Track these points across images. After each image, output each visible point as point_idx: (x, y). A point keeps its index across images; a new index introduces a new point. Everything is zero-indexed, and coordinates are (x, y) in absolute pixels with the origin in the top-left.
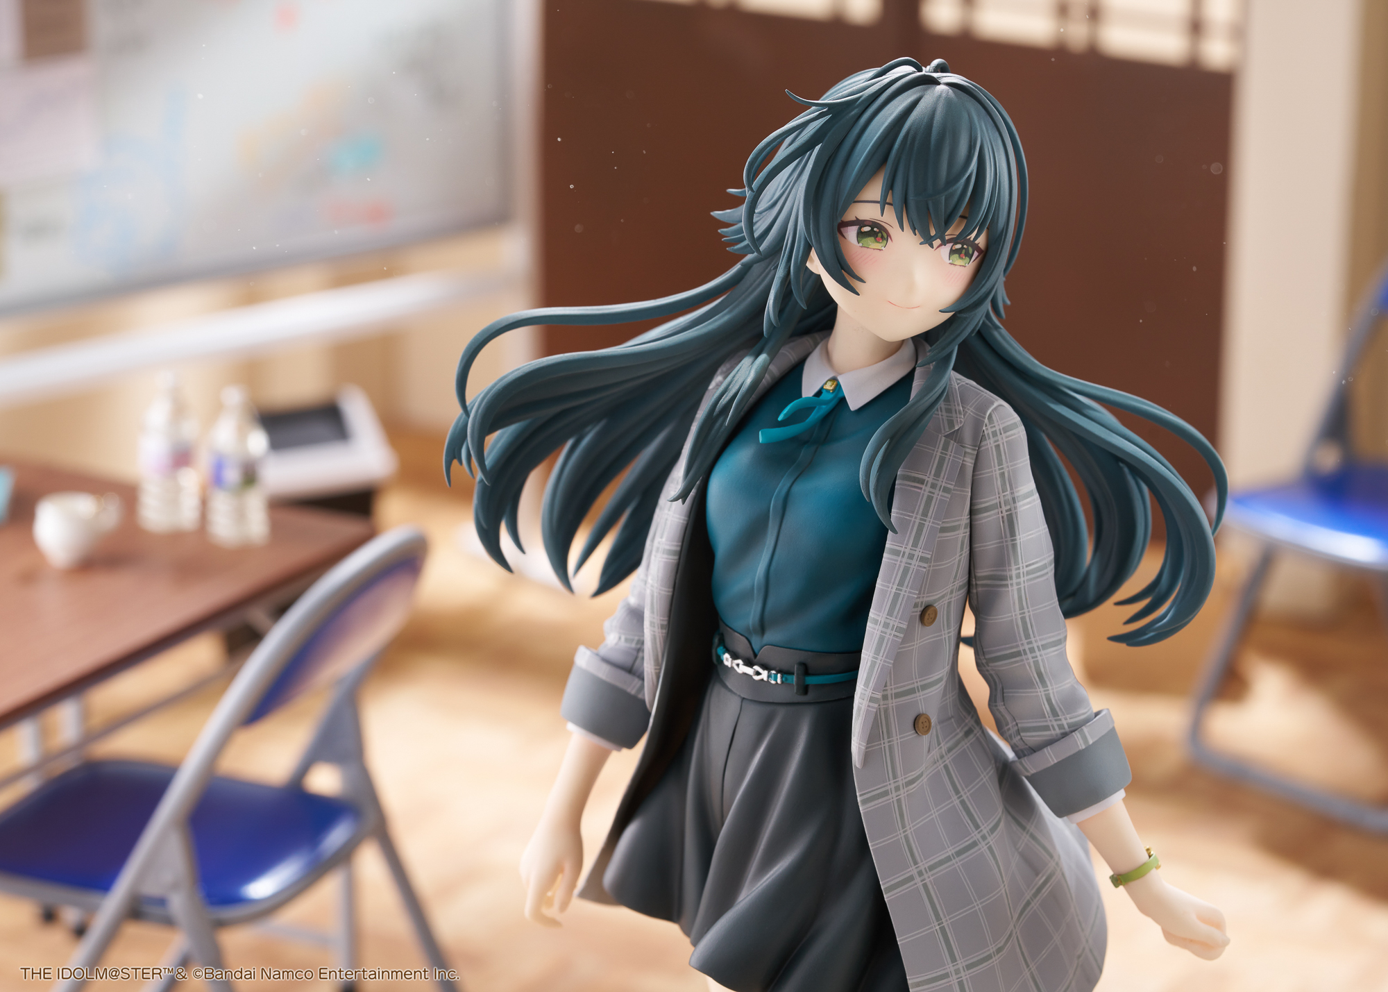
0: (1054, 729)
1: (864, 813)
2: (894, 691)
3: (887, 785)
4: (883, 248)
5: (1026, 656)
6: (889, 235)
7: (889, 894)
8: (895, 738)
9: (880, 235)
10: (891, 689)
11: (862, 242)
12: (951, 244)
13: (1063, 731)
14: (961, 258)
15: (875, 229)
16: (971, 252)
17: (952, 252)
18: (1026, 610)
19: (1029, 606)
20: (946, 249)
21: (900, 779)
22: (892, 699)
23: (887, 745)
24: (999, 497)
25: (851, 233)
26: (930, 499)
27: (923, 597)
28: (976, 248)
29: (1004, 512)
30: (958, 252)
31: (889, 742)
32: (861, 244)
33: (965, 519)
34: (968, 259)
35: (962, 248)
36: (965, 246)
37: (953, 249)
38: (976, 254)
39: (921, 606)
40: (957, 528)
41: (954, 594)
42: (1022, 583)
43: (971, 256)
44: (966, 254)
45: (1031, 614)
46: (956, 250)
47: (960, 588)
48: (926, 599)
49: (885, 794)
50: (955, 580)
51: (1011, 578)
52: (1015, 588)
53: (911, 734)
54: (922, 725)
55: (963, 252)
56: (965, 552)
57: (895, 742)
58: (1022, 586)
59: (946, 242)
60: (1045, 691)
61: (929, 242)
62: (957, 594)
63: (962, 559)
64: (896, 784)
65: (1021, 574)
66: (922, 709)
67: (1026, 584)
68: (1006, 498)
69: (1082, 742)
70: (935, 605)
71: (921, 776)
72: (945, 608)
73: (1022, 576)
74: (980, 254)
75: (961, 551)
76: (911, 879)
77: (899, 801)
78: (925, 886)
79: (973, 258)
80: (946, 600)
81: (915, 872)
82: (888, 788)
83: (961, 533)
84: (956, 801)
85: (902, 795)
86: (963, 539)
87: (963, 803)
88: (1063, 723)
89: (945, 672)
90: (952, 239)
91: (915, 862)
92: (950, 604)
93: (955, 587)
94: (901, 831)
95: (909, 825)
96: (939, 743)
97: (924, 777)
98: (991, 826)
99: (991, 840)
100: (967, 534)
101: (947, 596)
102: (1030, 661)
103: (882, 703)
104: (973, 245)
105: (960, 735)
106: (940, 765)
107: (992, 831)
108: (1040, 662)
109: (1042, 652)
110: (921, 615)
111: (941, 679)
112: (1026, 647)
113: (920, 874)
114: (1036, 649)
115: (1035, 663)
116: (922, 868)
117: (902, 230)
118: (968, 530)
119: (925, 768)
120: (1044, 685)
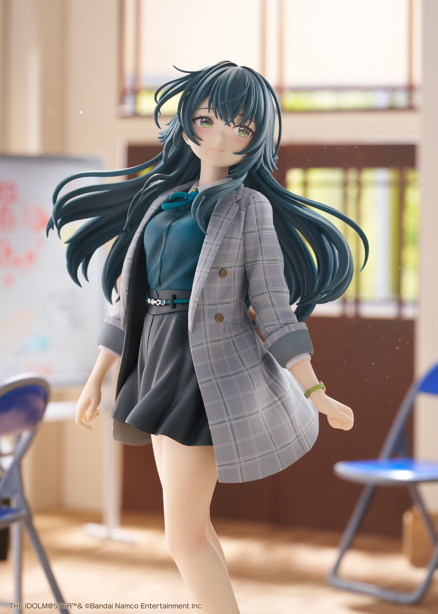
0: (277, 325)
1: (192, 352)
2: (207, 303)
3: (202, 341)
4: (210, 127)
5: (266, 294)
6: (213, 122)
7: (201, 385)
8: (206, 322)
9: (209, 122)
10: (206, 302)
11: (202, 125)
12: (239, 127)
13: (281, 326)
14: (244, 134)
15: (207, 120)
16: (248, 132)
17: (240, 131)
18: (267, 276)
19: (268, 274)
21: (208, 339)
22: (206, 306)
23: (203, 324)
24: (255, 228)
26: (222, 222)
27: (220, 265)
28: (251, 130)
29: (257, 234)
31: (204, 323)
32: (202, 126)
33: (240, 236)
34: (247, 135)
36: (245, 129)
37: (240, 129)
38: (251, 133)
39: (220, 269)
40: (237, 239)
41: (237, 268)
42: (265, 264)
43: (248, 134)
44: (246, 133)
45: (269, 277)
46: (242, 130)
47: (240, 266)
48: (222, 266)
49: (202, 344)
50: (236, 262)
51: (260, 261)
52: (262, 265)
53: (214, 321)
54: (219, 318)
55: (245, 131)
56: (241, 250)
57: (207, 323)
58: (265, 265)
59: (236, 124)
60: (274, 309)
61: (228, 124)
62: (238, 268)
63: (240, 253)
64: (207, 341)
65: (264, 260)
66: (220, 312)
67: (267, 265)
68: (258, 228)
69: (288, 330)
70: (227, 269)
71: (219, 340)
72: (233, 273)
73: (265, 261)
74: (253, 133)
75: (238, 249)
76: (211, 380)
77: (208, 348)
78: (217, 384)
79: (250, 135)
80: (233, 269)
81: (213, 378)
82: (203, 342)
83: (239, 241)
84: (236, 355)
85: (209, 346)
86: (240, 244)
87: (239, 356)
88: (281, 323)
89: (232, 300)
90: (239, 124)
91: (214, 374)
92: (235, 271)
93: (237, 265)
94: (208, 360)
95: (213, 359)
96: (231, 331)
97: (221, 342)
98: (250, 366)
99: (250, 371)
100: (242, 243)
101: (233, 267)
102: (268, 296)
103: (202, 307)
104: (249, 129)
105: (242, 331)
106: (230, 340)
107: (251, 368)
108: (272, 297)
109: (273, 293)
110: (220, 272)
111: (230, 302)
112: (266, 291)
113: (216, 379)
114: (270, 292)
115: (270, 297)
116: (217, 377)
117: (217, 119)
118: (242, 241)
119: (222, 338)
120: (274, 307)
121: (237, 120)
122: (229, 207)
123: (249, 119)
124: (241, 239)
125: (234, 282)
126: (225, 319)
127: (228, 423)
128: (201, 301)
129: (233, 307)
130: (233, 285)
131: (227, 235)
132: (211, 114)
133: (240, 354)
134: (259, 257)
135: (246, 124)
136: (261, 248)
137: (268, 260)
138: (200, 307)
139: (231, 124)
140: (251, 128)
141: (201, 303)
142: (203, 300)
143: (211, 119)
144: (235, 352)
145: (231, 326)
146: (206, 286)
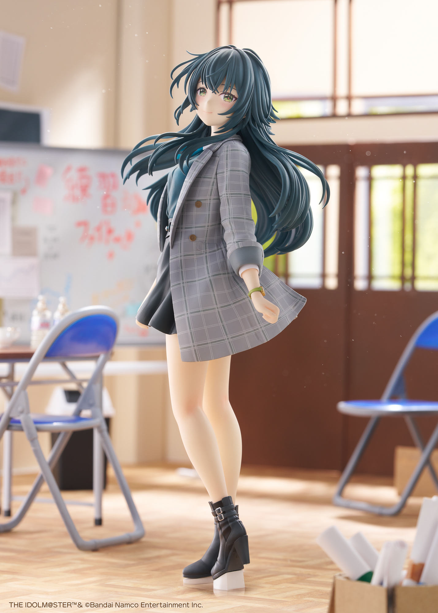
1: (170, 263)
2: (185, 227)
3: (178, 255)
4: (205, 95)
6: (206, 91)
7: (172, 288)
8: (182, 240)
12: (224, 94)
13: (234, 244)
14: (228, 99)
15: (203, 90)
16: (232, 98)
17: (225, 97)
20: (223, 96)
21: (182, 253)
22: (184, 229)
23: (179, 242)
24: (225, 170)
25: (199, 92)
26: (197, 166)
28: (234, 96)
29: (226, 174)
32: (200, 95)
33: (214, 176)
34: (231, 100)
35: (228, 96)
38: (234, 99)
39: (196, 201)
40: (211, 178)
41: (211, 201)
42: (229, 197)
43: (232, 99)
44: (230, 98)
47: (214, 199)
48: (197, 199)
49: (177, 257)
50: (211, 195)
51: (225, 195)
52: (226, 198)
53: (188, 240)
54: (193, 238)
55: (229, 97)
56: (215, 187)
57: (182, 242)
58: (229, 198)
59: (220, 93)
60: (232, 231)
61: (214, 92)
62: (213, 201)
63: (213, 189)
64: (181, 255)
65: (228, 194)
66: (194, 233)
67: (230, 197)
68: (227, 170)
69: (237, 246)
70: (201, 201)
71: (192, 255)
72: (208, 205)
74: (236, 99)
75: (212, 186)
76: (180, 284)
77: (181, 260)
78: (184, 287)
79: (233, 100)
80: (208, 202)
81: (181, 282)
83: (212, 180)
84: (205, 266)
85: (182, 259)
86: (214, 182)
87: (207, 267)
88: (235, 241)
89: (207, 225)
90: (222, 92)
91: (183, 280)
92: (210, 203)
93: (212, 198)
94: (180, 270)
95: (184, 268)
96: (206, 249)
97: (194, 256)
98: (214, 274)
99: (211, 278)
100: (215, 181)
101: (208, 200)
102: (228, 221)
103: (180, 230)
104: (232, 95)
105: (216, 249)
106: (204, 255)
107: (213, 276)
108: (231, 222)
109: (233, 219)
110: (195, 204)
111: (204, 227)
112: (228, 217)
113: (183, 283)
114: (231, 218)
115: (230, 222)
116: (185, 282)
117: (208, 89)
118: (216, 180)
119: (195, 253)
120: (232, 229)
121: (221, 89)
122: (206, 154)
123: (230, 87)
124: (214, 178)
125: (209, 211)
126: (198, 239)
127: (186, 316)
128: (181, 225)
129: (207, 230)
130: (208, 213)
131: (202, 176)
132: (204, 86)
133: (208, 265)
134: (224, 192)
135: (229, 91)
136: (226, 184)
137: (231, 194)
138: (179, 230)
139: (216, 92)
140: (234, 95)
141: (181, 227)
142: (182, 224)
143: (205, 90)
144: (206, 264)
145: (207, 245)
146: (185, 214)
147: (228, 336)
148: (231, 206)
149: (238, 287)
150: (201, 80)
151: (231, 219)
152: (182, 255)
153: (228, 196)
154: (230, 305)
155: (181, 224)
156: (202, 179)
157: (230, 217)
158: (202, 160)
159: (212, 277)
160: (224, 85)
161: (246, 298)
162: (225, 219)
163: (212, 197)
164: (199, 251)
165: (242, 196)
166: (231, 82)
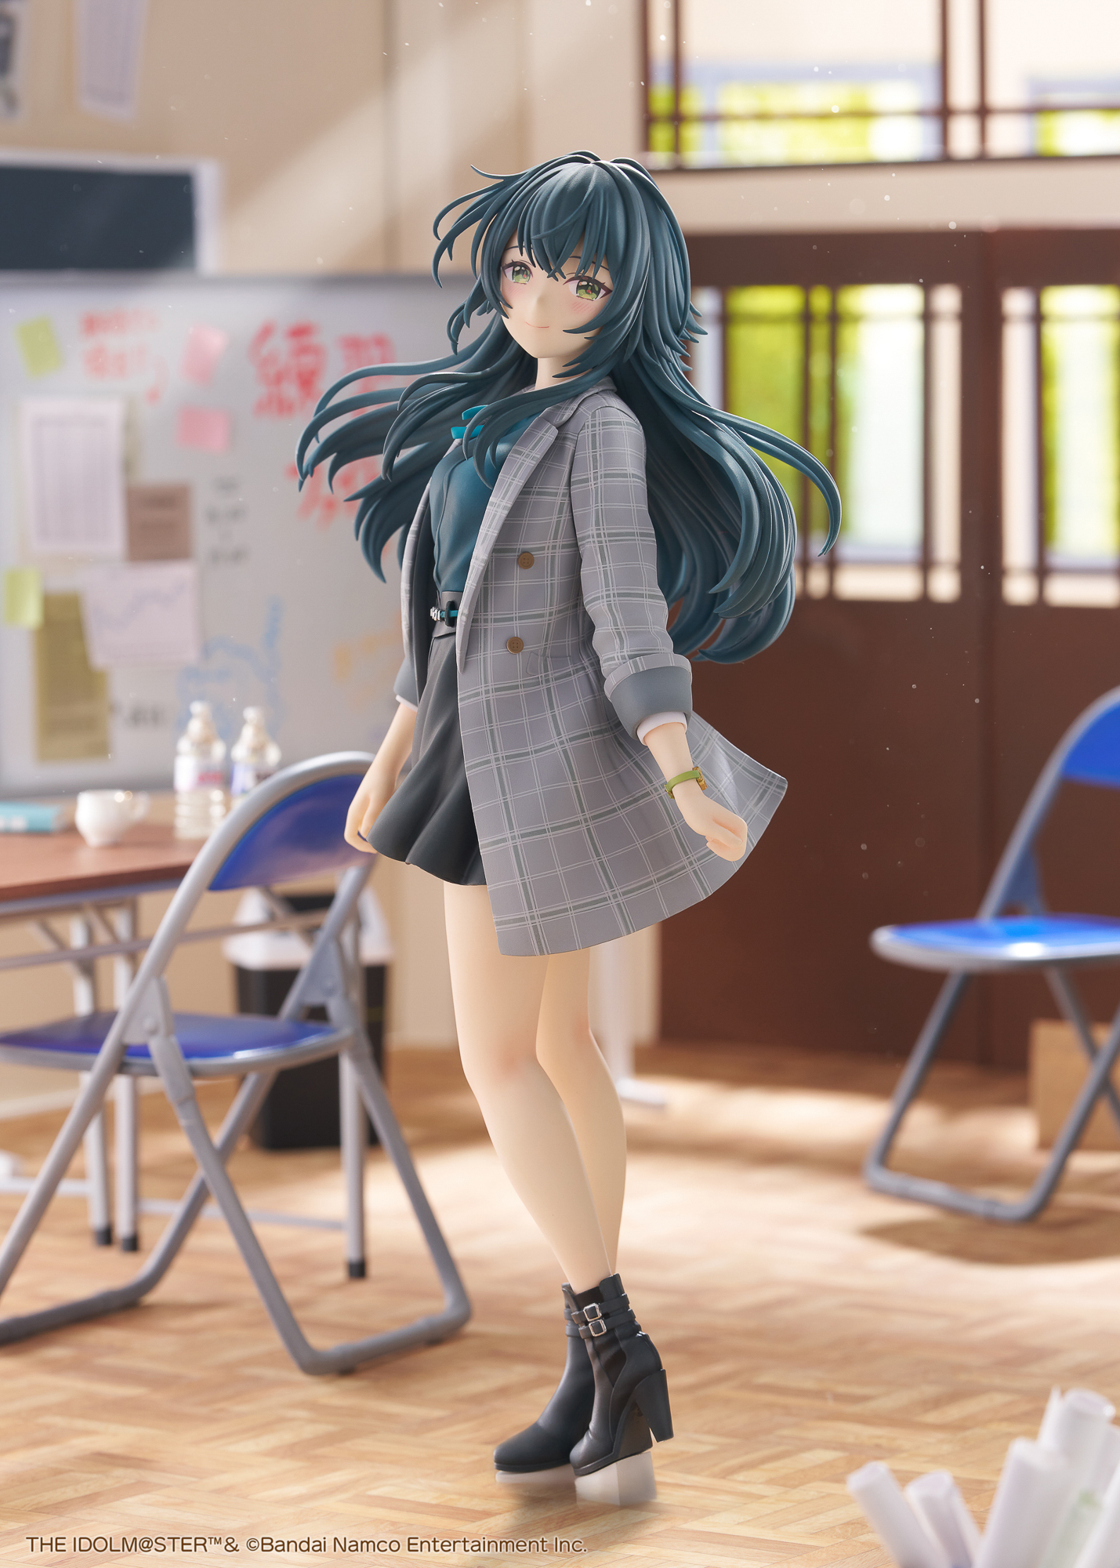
1: (460, 708)
2: (493, 617)
3: (479, 688)
4: (525, 282)
5: (603, 600)
6: (531, 273)
7: (469, 772)
8: (489, 652)
9: (526, 272)
10: (491, 615)
12: (576, 281)
13: (624, 661)
14: (589, 294)
15: (523, 269)
16: (597, 289)
17: (579, 287)
18: (607, 565)
19: (611, 562)
20: (573, 285)
21: (490, 684)
22: (491, 622)
23: (482, 657)
24: (590, 474)
25: (509, 272)
27: (520, 545)
28: (601, 286)
29: (593, 485)
30: (585, 287)
31: (484, 654)
32: (514, 280)
33: (562, 488)
34: (594, 295)
35: (589, 285)
37: (579, 285)
38: (603, 292)
39: (517, 552)
40: (556, 494)
41: (557, 551)
42: (604, 542)
43: (598, 293)
44: (593, 290)
45: (612, 568)
46: (583, 286)
47: (564, 547)
48: (521, 547)
49: (477, 694)
50: (555, 537)
51: (593, 537)
52: (597, 545)
53: (503, 652)
54: (515, 645)
55: (590, 288)
56: (565, 516)
57: (489, 655)
58: (604, 544)
59: (568, 277)
60: (615, 628)
61: (552, 275)
62: (561, 550)
63: (562, 521)
64: (486, 688)
65: (602, 534)
66: (517, 633)
67: (608, 544)
68: (596, 475)
69: (633, 668)
70: (533, 553)
71: (517, 687)
72: (549, 560)
73: (603, 536)
74: (608, 291)
75: (558, 514)
76: (488, 762)
77: (488, 702)
78: (499, 769)
79: (601, 295)
80: (548, 553)
81: (493, 758)
82: (480, 690)
83: (558, 500)
84: (548, 714)
85: (491, 698)
86: (562, 505)
87: (554, 717)
88: (626, 654)
89: (547, 610)
90: (574, 275)
91: (495, 751)
92: (553, 557)
93: (558, 544)
94: (488, 725)
95: (496, 722)
96: (546, 670)
97: (520, 690)
98: (572, 736)
99: (567, 746)
100: (567, 502)
101: (548, 549)
102: (605, 603)
103: (483, 624)
104: (598, 283)
105: (571, 669)
106: (543, 687)
107: (571, 740)
108: (613, 605)
109: (616, 598)
110: (518, 559)
111: (541, 616)
112: (604, 593)
113: (497, 759)
114: (612, 595)
115: (609, 606)
116: (500, 756)
117: (535, 267)
118: (567, 498)
119: (522, 683)
120: (616, 624)
121: (570, 267)
122: (541, 435)
123: (594, 263)
124: (564, 495)
125: (552, 575)
126: (527, 648)
127: (510, 843)
128: (482, 614)
129: (549, 624)
130: (549, 582)
131: (533, 489)
132: (525, 258)
133: (557, 713)
134: (592, 530)
135: (590, 274)
136: (597, 511)
137: (610, 535)
138: (479, 624)
139: (557, 275)
140: (602, 282)
141: (482, 617)
142: (486, 610)
143: (527, 267)
144: (549, 708)
145: (549, 660)
146: (493, 586)
147: (616, 889)
148: (610, 566)
149: (629, 764)
150: (516, 242)
151: (612, 599)
152: (490, 688)
153: (603, 539)
154: (614, 810)
155: (482, 611)
156: (533, 498)
157: (608, 593)
158: (533, 449)
159: (570, 743)
160: (580, 258)
161: (653, 791)
162: (597, 599)
163: (560, 542)
164: (531, 676)
165: (636, 538)
166: (597, 251)
